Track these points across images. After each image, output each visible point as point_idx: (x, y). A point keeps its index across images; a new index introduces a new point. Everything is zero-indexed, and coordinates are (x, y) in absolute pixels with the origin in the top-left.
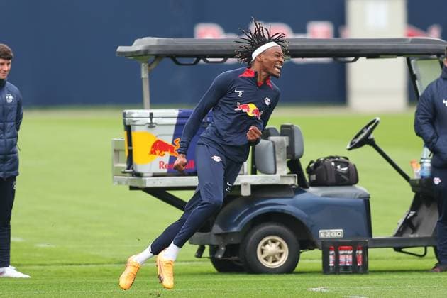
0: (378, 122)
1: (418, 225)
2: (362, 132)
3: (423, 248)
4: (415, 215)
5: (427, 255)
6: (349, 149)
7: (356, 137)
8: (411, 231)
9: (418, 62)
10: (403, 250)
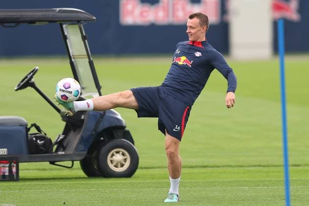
0: (37, 70)
1: (67, 145)
2: (26, 77)
3: (71, 162)
4: (65, 138)
5: (74, 167)
6: (17, 90)
7: (22, 81)
8: (62, 150)
9: (69, 26)
10: (56, 163)
